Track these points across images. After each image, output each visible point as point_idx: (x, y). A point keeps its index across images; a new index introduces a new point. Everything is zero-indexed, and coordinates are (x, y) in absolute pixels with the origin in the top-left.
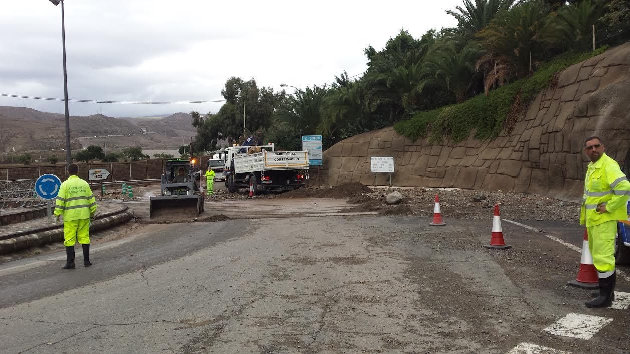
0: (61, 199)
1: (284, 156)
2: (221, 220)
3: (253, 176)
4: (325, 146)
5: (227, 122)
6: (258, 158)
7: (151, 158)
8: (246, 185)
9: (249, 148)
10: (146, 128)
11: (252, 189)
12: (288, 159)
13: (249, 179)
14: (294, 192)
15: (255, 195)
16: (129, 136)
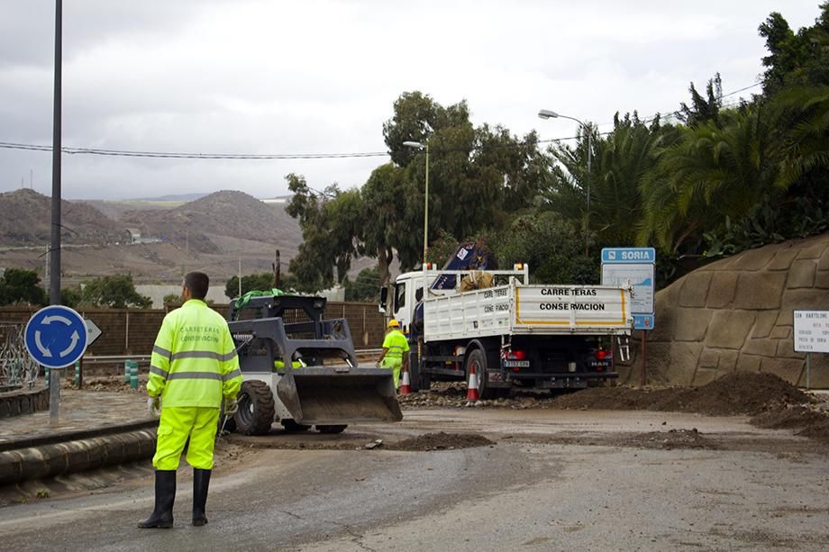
0: (163, 352)
1: (564, 298)
2: (444, 448)
3: (478, 348)
4: (664, 276)
5: (382, 212)
6: (496, 300)
7: (154, 307)
8: (456, 372)
9: (462, 276)
10: (141, 229)
11: (473, 382)
12: (574, 306)
13: (466, 355)
14: (589, 394)
15: (483, 398)
16: (97, 249)
